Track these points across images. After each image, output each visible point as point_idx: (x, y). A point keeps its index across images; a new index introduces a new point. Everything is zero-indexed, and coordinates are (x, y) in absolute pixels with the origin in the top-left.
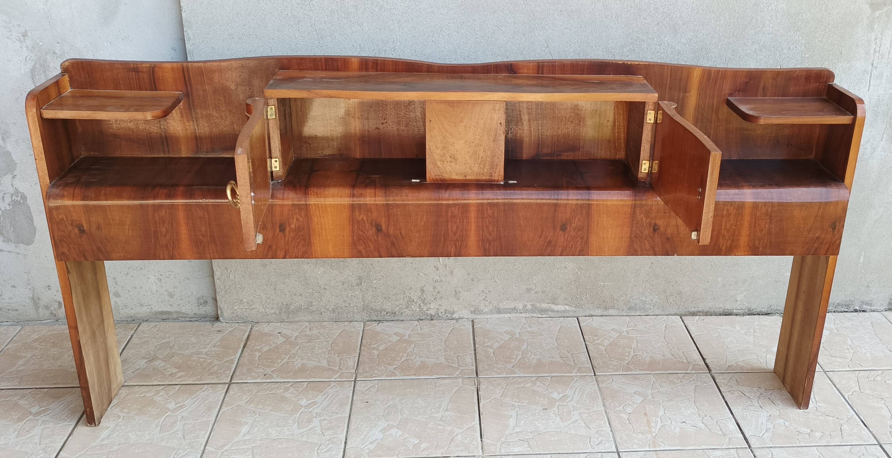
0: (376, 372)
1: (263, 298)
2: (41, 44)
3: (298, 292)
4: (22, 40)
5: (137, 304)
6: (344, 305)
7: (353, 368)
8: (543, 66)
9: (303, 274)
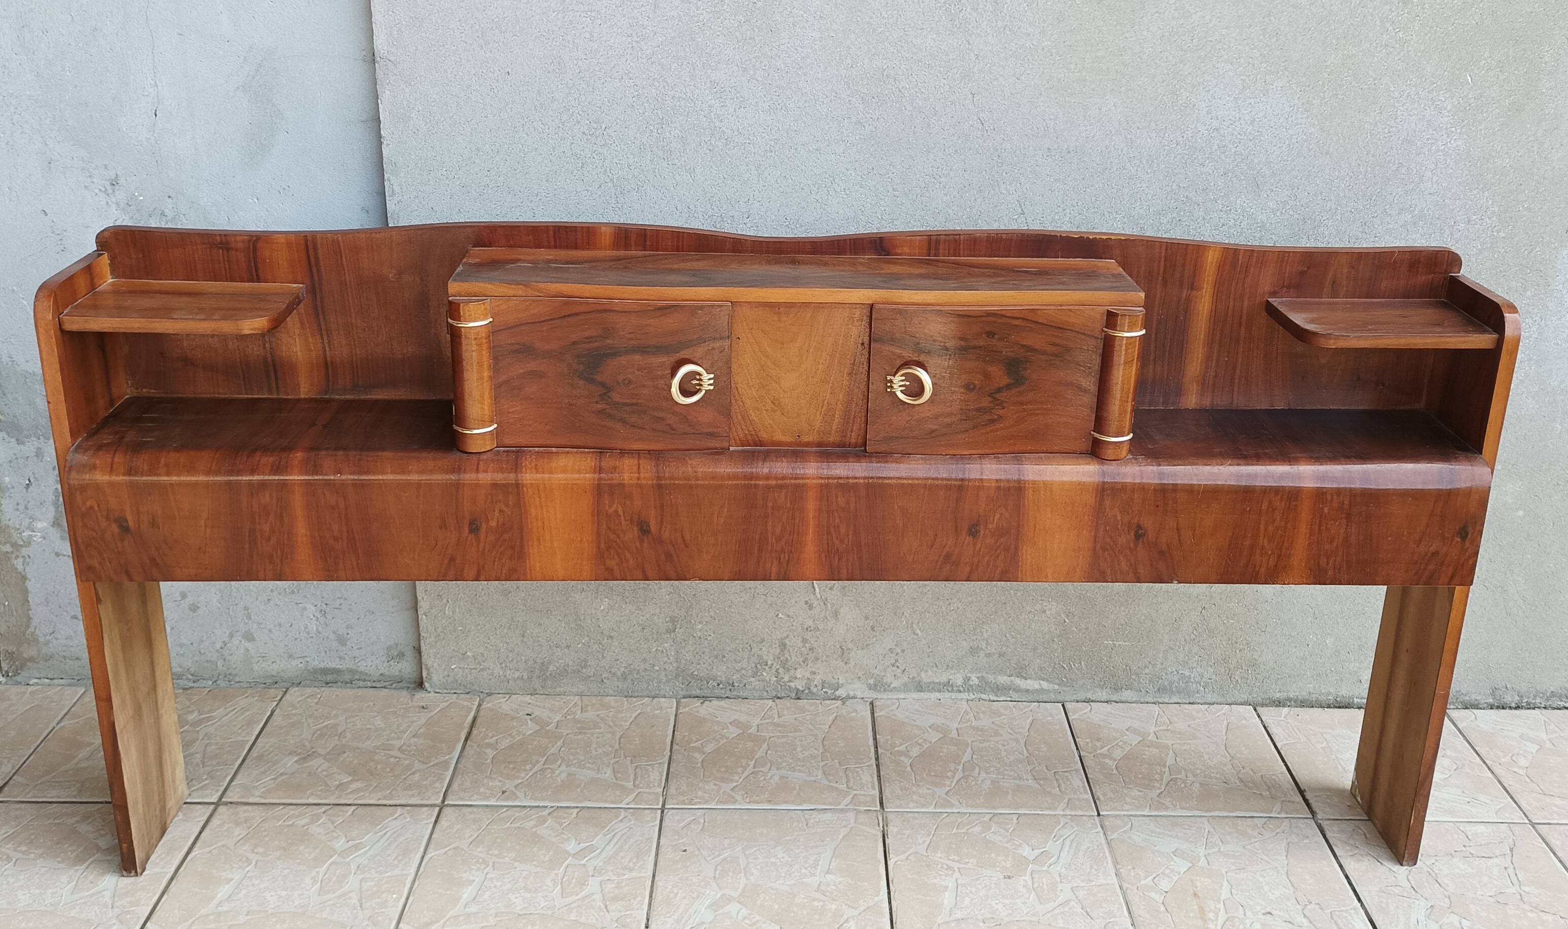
0: (700, 793)
1: (502, 650)
2: (141, 198)
3: (564, 641)
4: (110, 191)
5: (283, 654)
6: (642, 667)
7: (659, 786)
8: (938, 242)
9: (572, 610)
